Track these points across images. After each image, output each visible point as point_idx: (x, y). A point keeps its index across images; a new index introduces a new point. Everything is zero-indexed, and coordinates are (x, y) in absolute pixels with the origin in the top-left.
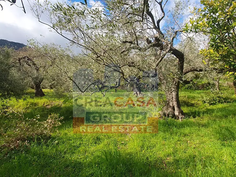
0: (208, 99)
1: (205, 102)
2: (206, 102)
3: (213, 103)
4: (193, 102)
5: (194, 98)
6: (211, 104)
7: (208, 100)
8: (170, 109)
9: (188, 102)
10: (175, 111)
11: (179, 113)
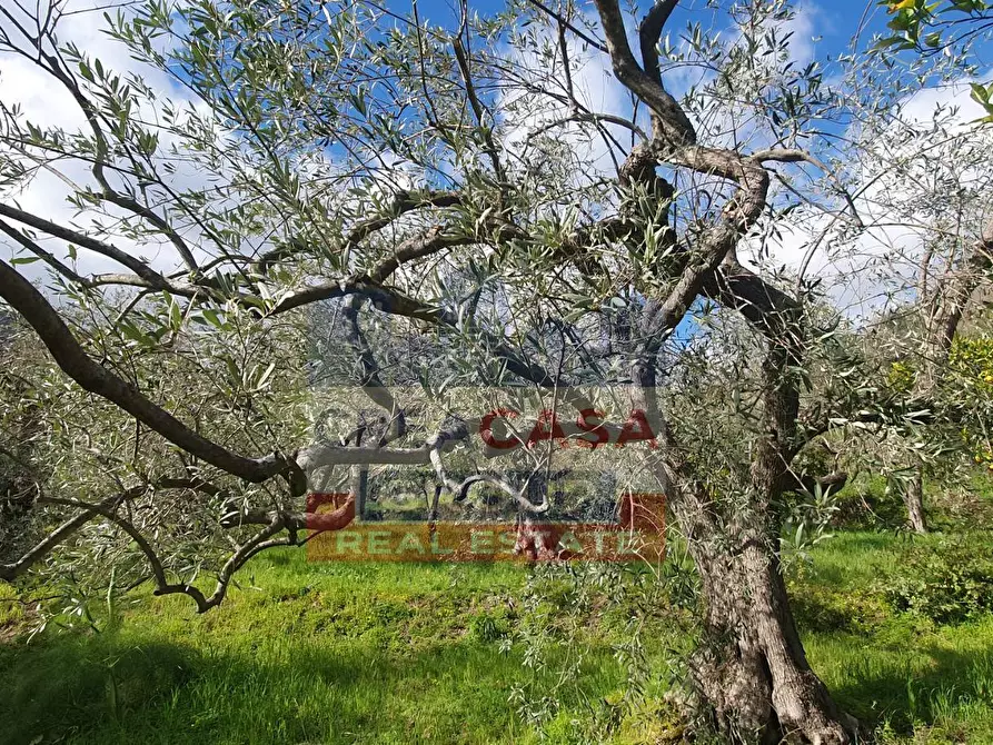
0: (920, 589)
1: (904, 604)
2: (911, 606)
3: (954, 611)
4: (840, 604)
5: (834, 578)
6: (944, 618)
7: (921, 593)
8: (741, 676)
9: (816, 607)
10: (772, 688)
11: (806, 707)
